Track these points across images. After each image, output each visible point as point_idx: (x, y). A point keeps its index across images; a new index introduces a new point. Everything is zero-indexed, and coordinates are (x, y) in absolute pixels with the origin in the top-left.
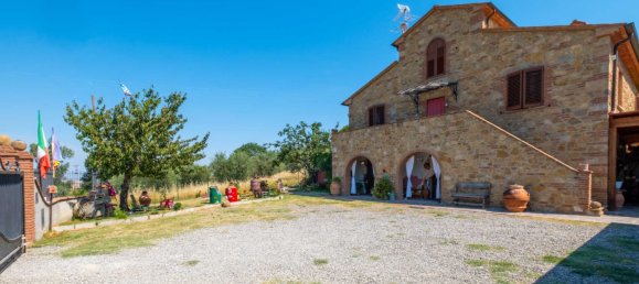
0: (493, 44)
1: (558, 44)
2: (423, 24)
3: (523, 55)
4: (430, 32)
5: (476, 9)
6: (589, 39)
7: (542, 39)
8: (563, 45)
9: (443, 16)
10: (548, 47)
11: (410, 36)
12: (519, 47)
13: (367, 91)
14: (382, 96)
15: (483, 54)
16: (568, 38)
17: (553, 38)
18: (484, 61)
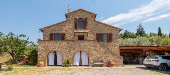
0: (97, 25)
1: (110, 29)
2: (77, 12)
3: (104, 30)
4: (79, 15)
5: (93, 14)
6: (116, 30)
7: (107, 27)
8: (111, 30)
9: (83, 12)
10: (108, 29)
11: (72, 14)
12: (103, 28)
13: (53, 27)
14: (60, 30)
15: (94, 27)
16: (112, 29)
17: (110, 28)
18: (95, 28)
